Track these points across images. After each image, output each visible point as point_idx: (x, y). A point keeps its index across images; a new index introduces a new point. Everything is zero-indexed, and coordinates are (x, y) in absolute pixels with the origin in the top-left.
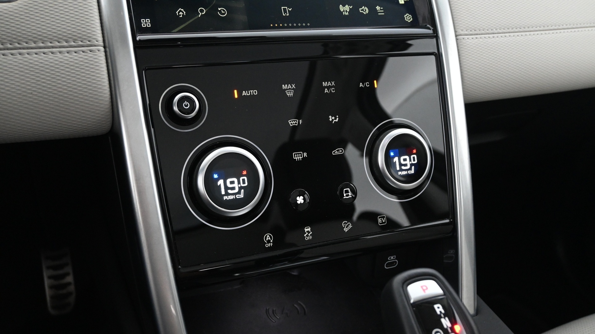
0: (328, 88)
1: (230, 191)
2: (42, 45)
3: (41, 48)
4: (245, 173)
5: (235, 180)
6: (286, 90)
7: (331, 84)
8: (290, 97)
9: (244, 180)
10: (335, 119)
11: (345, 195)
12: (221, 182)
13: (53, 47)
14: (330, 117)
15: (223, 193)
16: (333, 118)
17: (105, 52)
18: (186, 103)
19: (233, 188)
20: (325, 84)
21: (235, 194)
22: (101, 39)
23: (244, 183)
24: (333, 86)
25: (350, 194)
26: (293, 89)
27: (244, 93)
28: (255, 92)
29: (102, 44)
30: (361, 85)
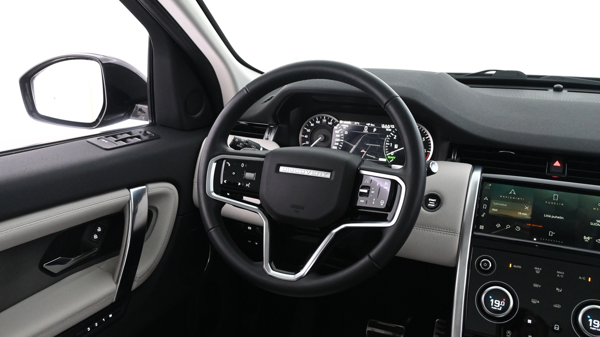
0: (560, 274)
1: (495, 305)
2: (438, 229)
3: (437, 230)
4: (504, 300)
5: (499, 302)
6: (536, 270)
7: (562, 273)
8: (537, 274)
9: (503, 303)
10: (560, 290)
11: (555, 328)
12: (492, 300)
13: (441, 231)
14: (557, 288)
15: (492, 305)
16: (559, 289)
17: (460, 236)
18: (485, 264)
19: (497, 305)
20: (558, 272)
21: (497, 308)
22: (459, 231)
23: (503, 304)
24: (563, 275)
25: (558, 328)
26: (540, 270)
27: (514, 266)
28: (520, 267)
29: (459, 233)
30: (580, 278)
